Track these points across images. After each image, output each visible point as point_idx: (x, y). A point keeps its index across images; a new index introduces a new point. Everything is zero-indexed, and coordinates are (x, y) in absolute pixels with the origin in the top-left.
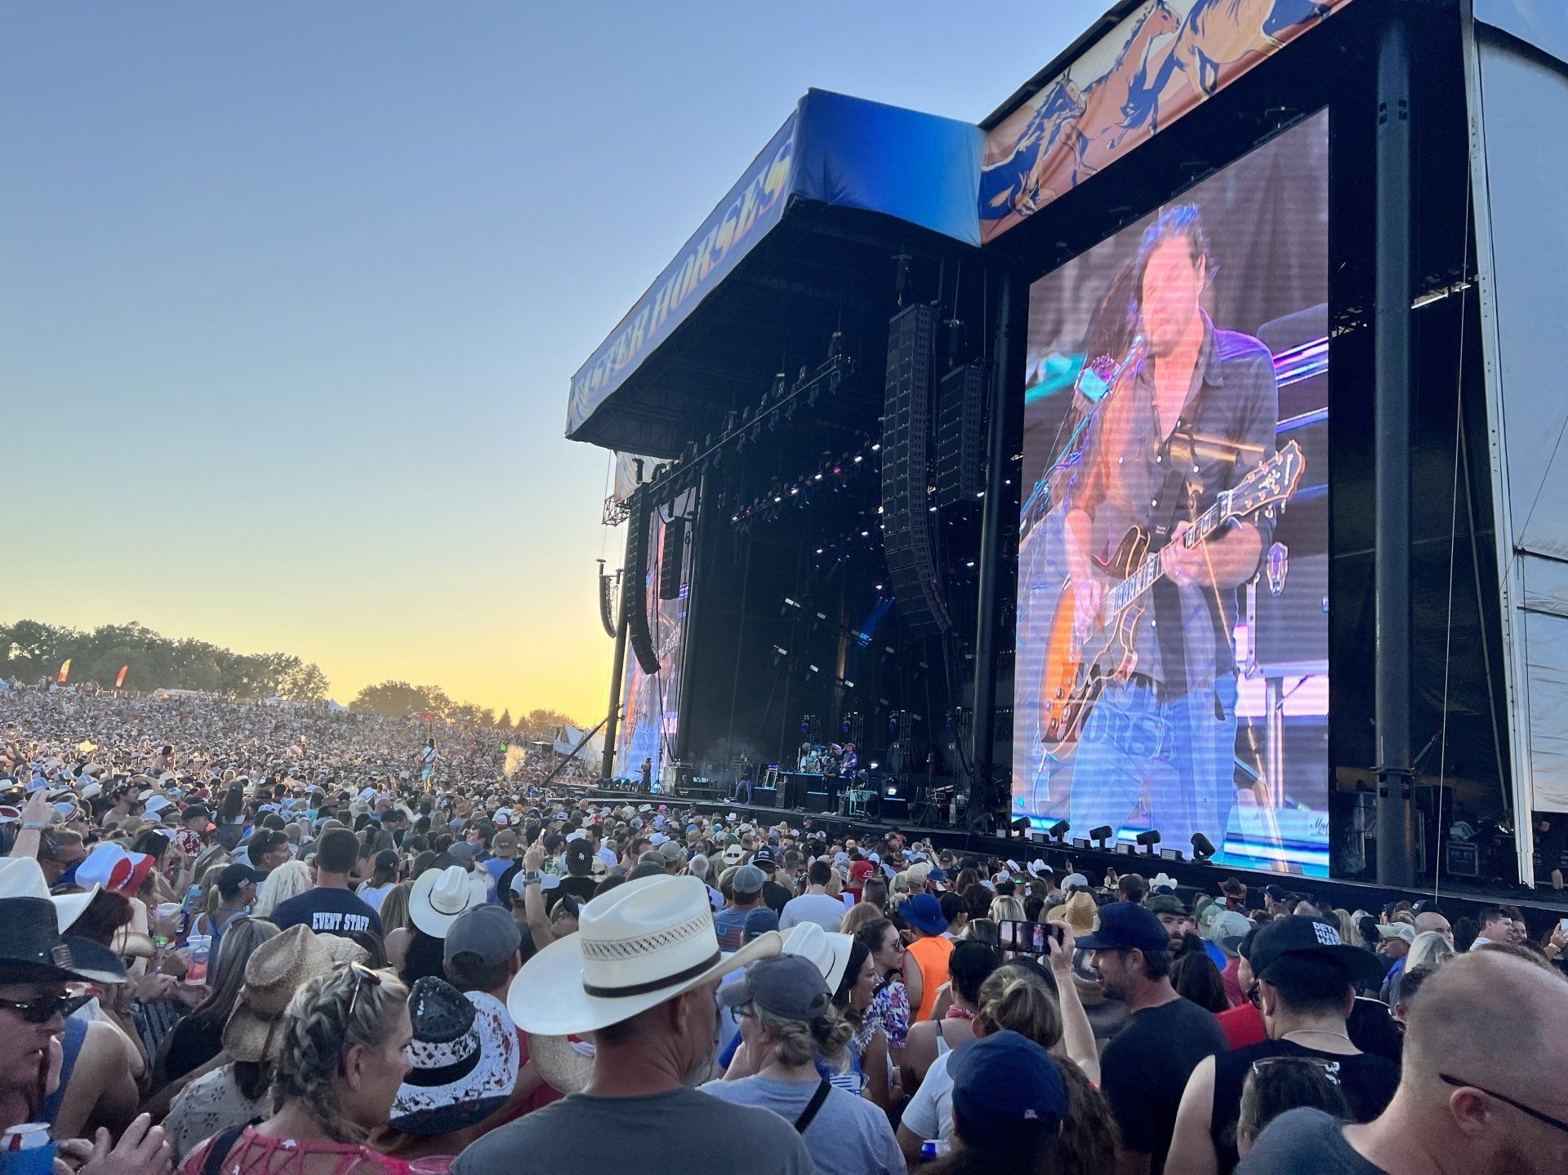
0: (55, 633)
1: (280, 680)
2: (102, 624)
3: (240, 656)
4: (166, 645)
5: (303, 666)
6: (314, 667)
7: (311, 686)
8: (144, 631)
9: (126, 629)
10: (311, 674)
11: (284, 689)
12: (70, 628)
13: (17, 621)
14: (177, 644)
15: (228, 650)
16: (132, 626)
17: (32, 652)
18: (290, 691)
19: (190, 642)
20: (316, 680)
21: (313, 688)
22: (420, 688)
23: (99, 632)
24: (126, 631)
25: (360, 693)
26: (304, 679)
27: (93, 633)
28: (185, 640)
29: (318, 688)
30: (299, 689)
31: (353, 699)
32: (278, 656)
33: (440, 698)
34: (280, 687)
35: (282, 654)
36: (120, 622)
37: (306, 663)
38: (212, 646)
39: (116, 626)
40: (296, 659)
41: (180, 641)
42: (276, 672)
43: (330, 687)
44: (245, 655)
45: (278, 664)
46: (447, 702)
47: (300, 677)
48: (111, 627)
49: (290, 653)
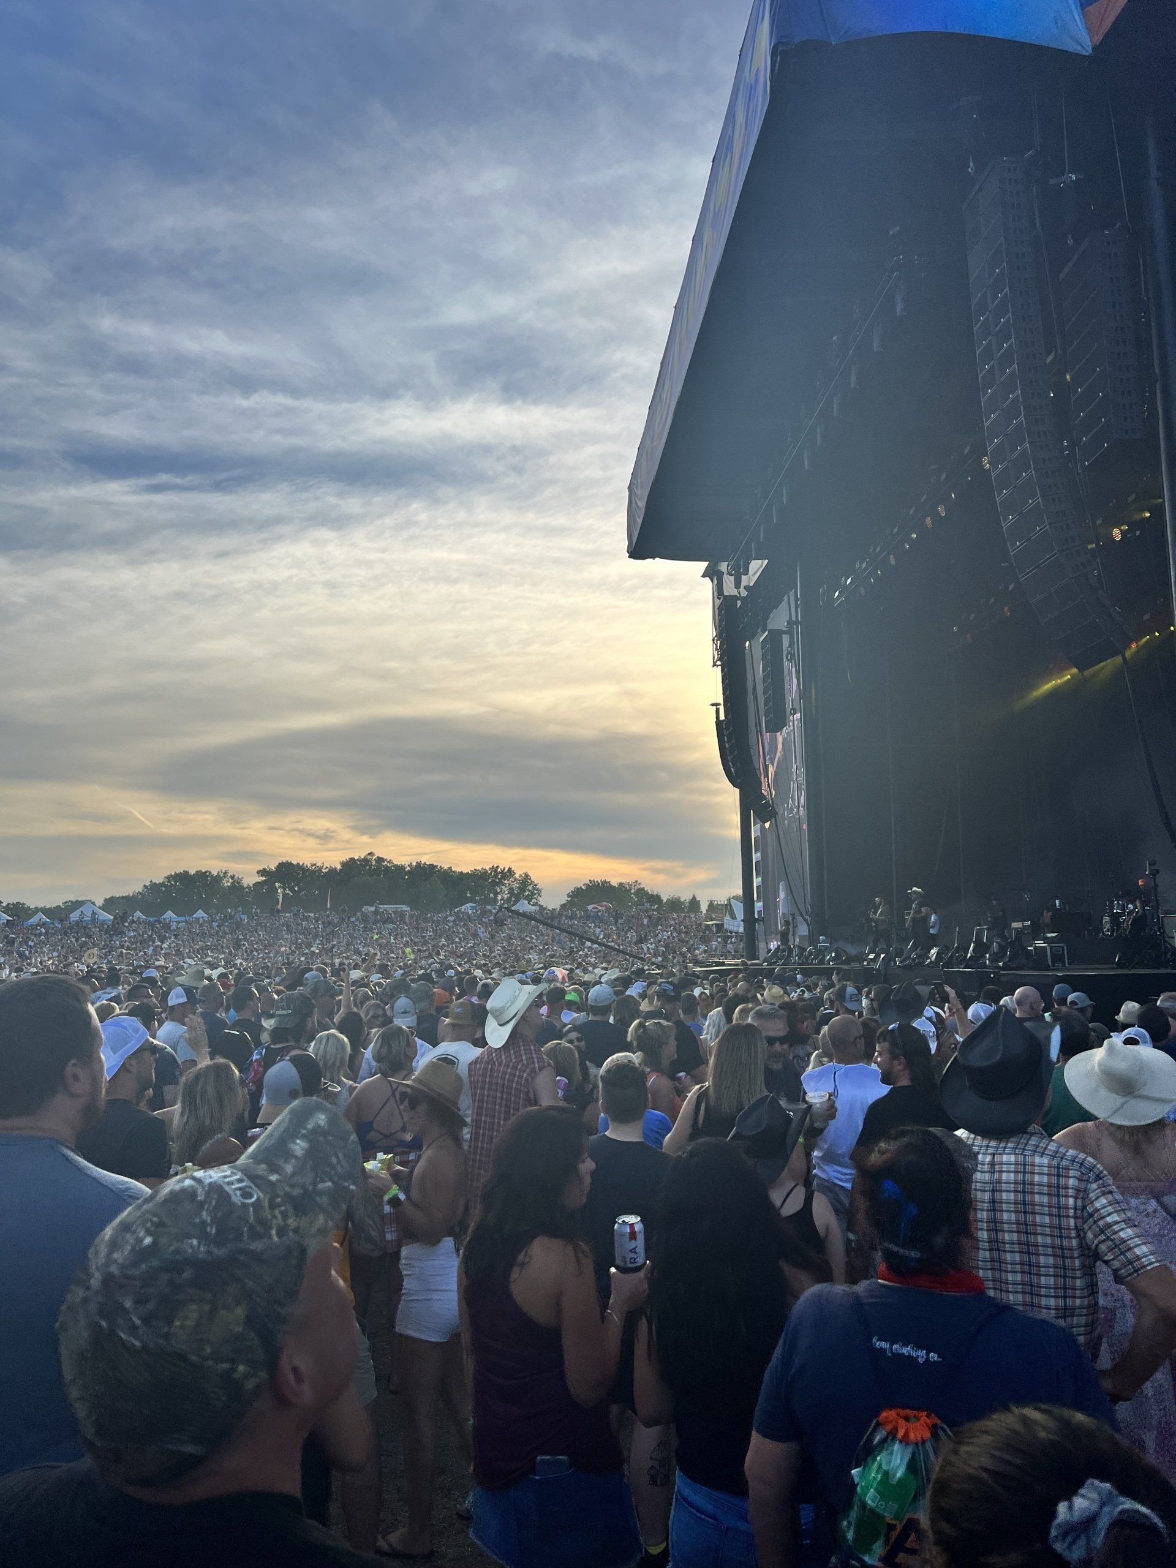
1: (499, 891)
5: (517, 876)
6: (527, 875)
7: (526, 893)
8: (380, 860)
10: (526, 879)
12: (319, 864)
13: (276, 864)
14: (408, 868)
15: (450, 868)
16: (368, 857)
17: (292, 889)
19: (418, 865)
20: (530, 888)
21: (528, 895)
22: (621, 884)
24: (365, 861)
25: (568, 895)
26: (519, 887)
27: (339, 867)
28: (414, 864)
29: (533, 894)
34: (499, 897)
36: (359, 854)
37: (518, 873)
38: (437, 866)
39: (356, 858)
42: (495, 884)
48: (352, 859)
49: (504, 865)
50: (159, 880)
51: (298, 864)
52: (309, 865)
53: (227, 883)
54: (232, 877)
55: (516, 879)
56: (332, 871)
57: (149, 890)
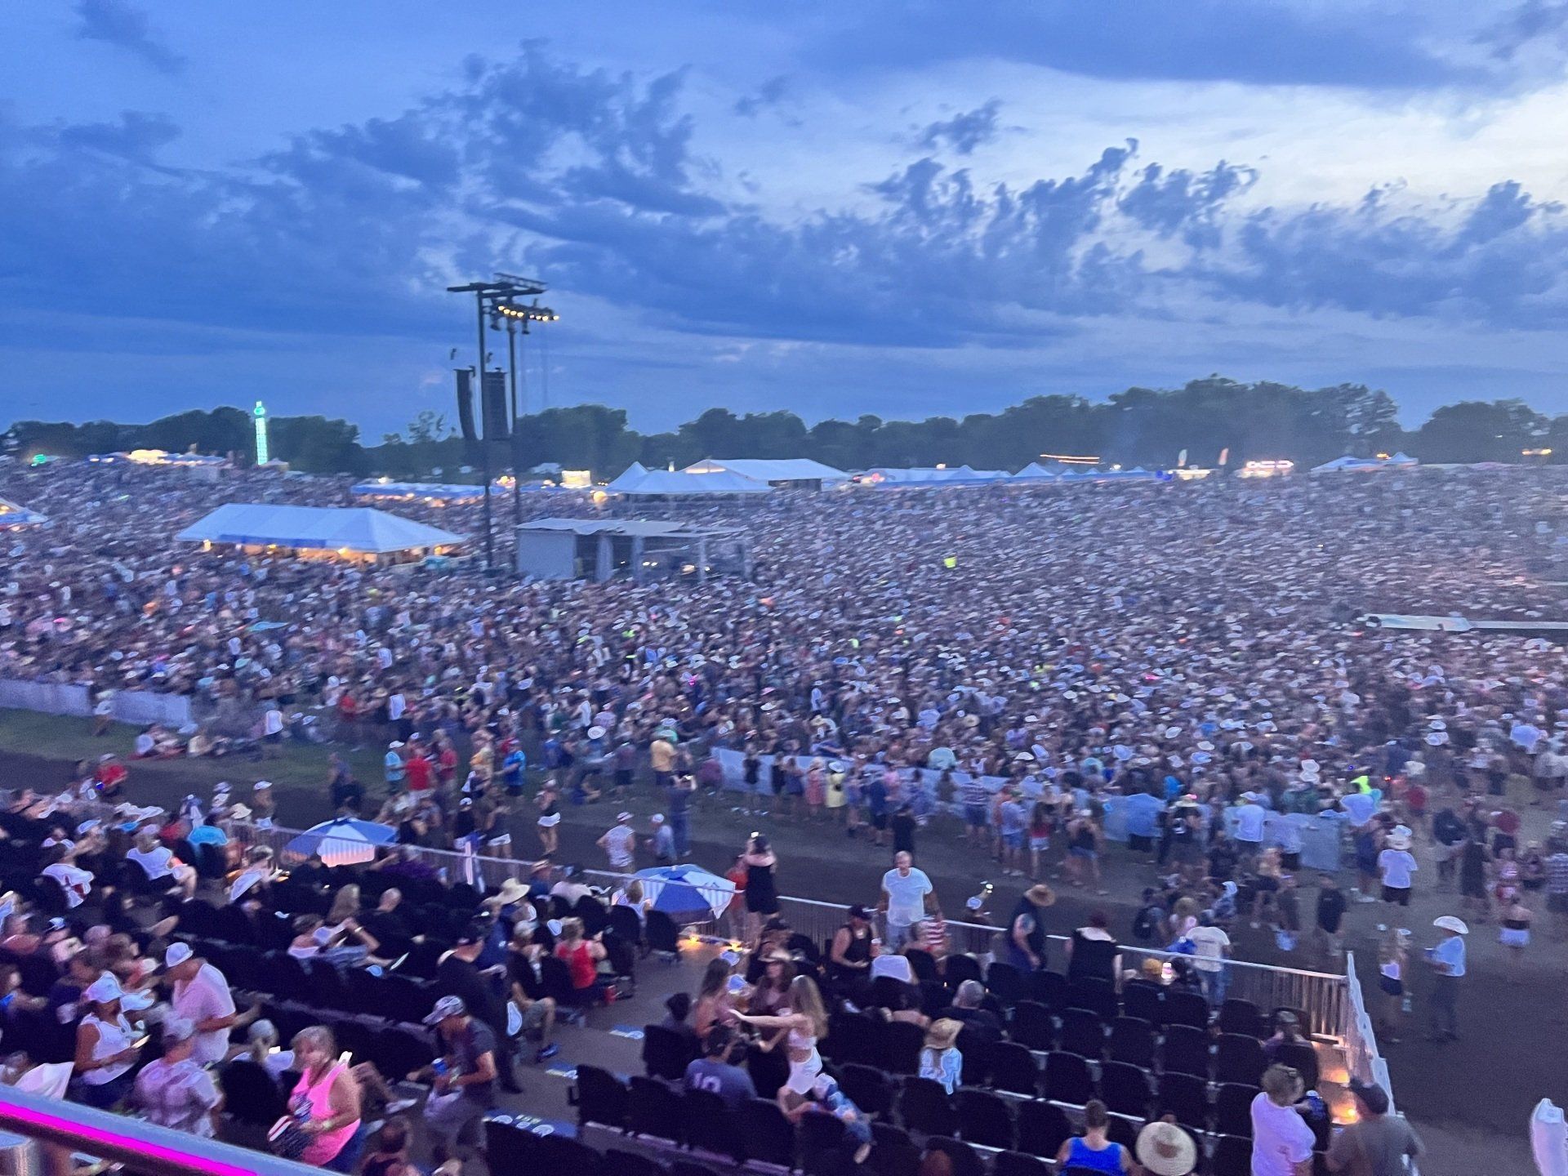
0: (1156, 394)
1: (1349, 409)
2: (1190, 380)
3: (1308, 392)
5: (1371, 393)
6: (1382, 393)
7: (1380, 411)
8: (1224, 381)
10: (1380, 398)
11: (1352, 418)
12: (1166, 388)
13: (1126, 389)
14: (1252, 387)
16: (1212, 379)
19: (1262, 384)
20: (1384, 405)
21: (1382, 413)
23: (1187, 387)
24: (1209, 382)
25: (1433, 415)
26: (1372, 405)
27: (1183, 389)
28: (1258, 383)
29: (1387, 412)
31: (1426, 422)
32: (1345, 386)
35: (1349, 384)
36: (1203, 376)
37: (1372, 390)
39: (1200, 379)
40: (1363, 387)
41: (1254, 385)
42: (1344, 401)
43: (1399, 411)
44: (1312, 390)
45: (1346, 393)
47: (1369, 403)
48: (1197, 381)
49: (1356, 382)
51: (1147, 389)
52: (1156, 390)
55: (1369, 396)
56: (1177, 393)
57: (1011, 413)
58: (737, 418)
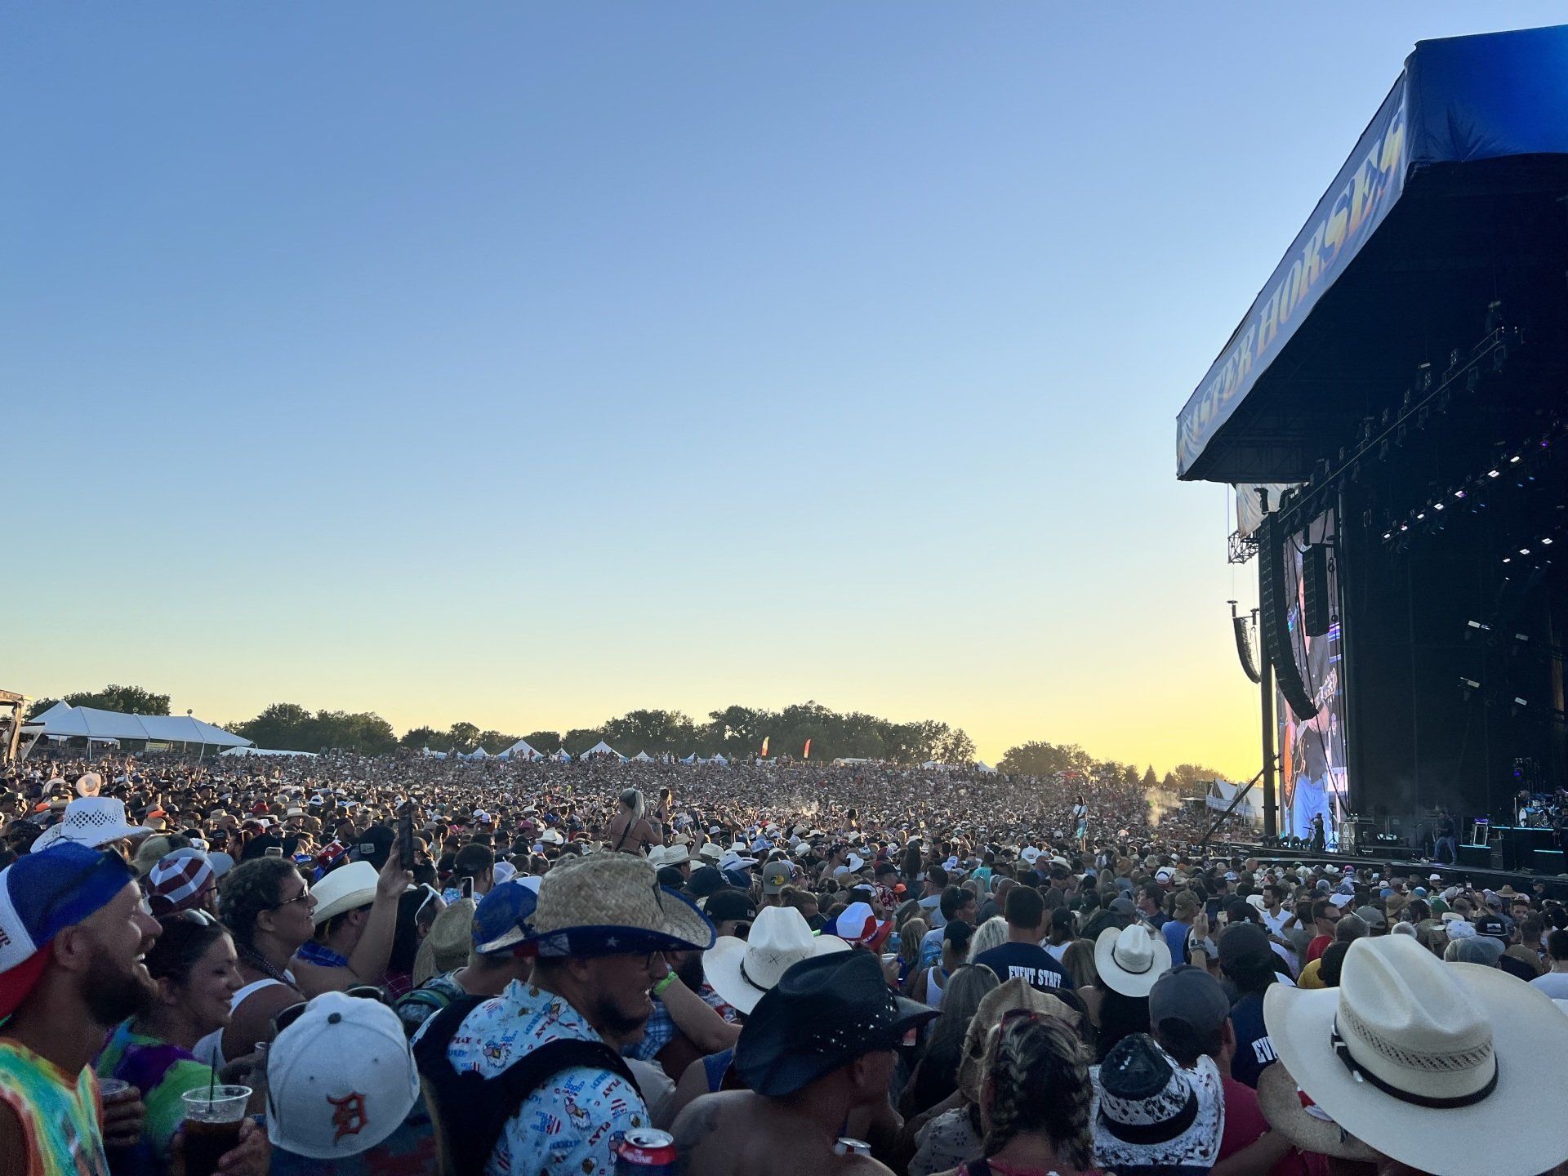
0: (755, 715)
1: (933, 745)
2: (788, 705)
3: (897, 726)
4: (838, 718)
5: (951, 732)
6: (961, 731)
7: (960, 750)
8: (819, 708)
9: (806, 707)
10: (959, 738)
11: (936, 754)
12: (765, 710)
13: (727, 708)
14: (846, 717)
15: (886, 720)
16: (809, 705)
17: (740, 732)
18: (943, 755)
19: (855, 716)
20: (964, 744)
21: (962, 752)
22: (1060, 747)
23: (786, 711)
24: (806, 709)
25: (1005, 754)
26: (953, 744)
27: (782, 713)
28: (851, 714)
29: (967, 751)
30: (950, 753)
31: (1000, 761)
32: (929, 724)
33: (1080, 756)
34: (933, 752)
35: (932, 721)
36: (801, 702)
37: (953, 729)
38: (873, 717)
39: (798, 705)
40: (944, 725)
41: (848, 715)
42: (928, 738)
43: (977, 750)
44: (900, 725)
45: (929, 730)
46: (1089, 761)
47: (950, 741)
48: (794, 707)
49: (938, 720)
50: (620, 717)
51: (747, 709)
52: (756, 711)
53: (679, 723)
54: (684, 718)
55: (950, 735)
56: (776, 717)
57: (611, 725)
58: (311, 717)
